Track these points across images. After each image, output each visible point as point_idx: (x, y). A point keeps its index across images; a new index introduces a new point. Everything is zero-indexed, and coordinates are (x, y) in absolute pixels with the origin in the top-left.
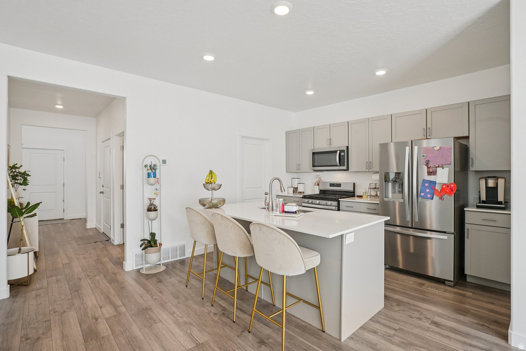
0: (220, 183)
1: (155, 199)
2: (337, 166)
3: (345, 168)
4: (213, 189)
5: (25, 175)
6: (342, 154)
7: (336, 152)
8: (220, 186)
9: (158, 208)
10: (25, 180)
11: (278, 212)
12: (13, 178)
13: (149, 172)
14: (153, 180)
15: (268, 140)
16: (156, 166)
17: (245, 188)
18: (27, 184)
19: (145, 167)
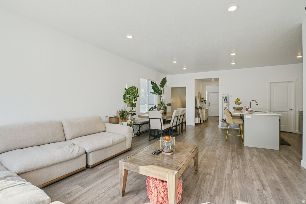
1: (226, 107)
8: (241, 103)
10: (205, 102)
11: (245, 111)
12: (202, 101)
13: (225, 99)
14: (225, 101)
15: (292, 82)
16: (227, 97)
17: (274, 105)
18: (205, 103)
19: (223, 97)
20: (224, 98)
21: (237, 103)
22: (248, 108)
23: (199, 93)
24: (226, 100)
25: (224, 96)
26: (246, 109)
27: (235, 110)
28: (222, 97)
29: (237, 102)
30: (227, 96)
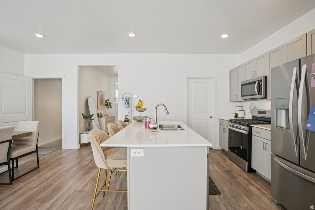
0: (146, 107)
1: (128, 115)
2: (256, 95)
3: (262, 96)
4: (141, 111)
5: (110, 104)
6: (260, 83)
7: (254, 82)
8: (145, 110)
9: (130, 121)
10: (110, 105)
11: (144, 127)
12: (106, 105)
13: (126, 101)
14: (127, 105)
15: (212, 78)
16: (129, 98)
17: (192, 112)
18: (111, 107)
19: (123, 99)
20: (125, 99)
21: (139, 109)
22: (150, 122)
23: (98, 92)
24: (128, 103)
25: (125, 97)
26: (146, 123)
27: (136, 121)
28: (121, 99)
29: (139, 107)
30: (129, 96)
